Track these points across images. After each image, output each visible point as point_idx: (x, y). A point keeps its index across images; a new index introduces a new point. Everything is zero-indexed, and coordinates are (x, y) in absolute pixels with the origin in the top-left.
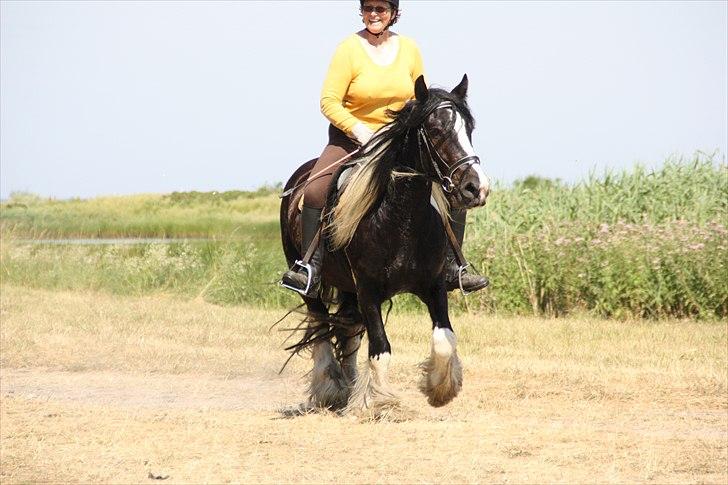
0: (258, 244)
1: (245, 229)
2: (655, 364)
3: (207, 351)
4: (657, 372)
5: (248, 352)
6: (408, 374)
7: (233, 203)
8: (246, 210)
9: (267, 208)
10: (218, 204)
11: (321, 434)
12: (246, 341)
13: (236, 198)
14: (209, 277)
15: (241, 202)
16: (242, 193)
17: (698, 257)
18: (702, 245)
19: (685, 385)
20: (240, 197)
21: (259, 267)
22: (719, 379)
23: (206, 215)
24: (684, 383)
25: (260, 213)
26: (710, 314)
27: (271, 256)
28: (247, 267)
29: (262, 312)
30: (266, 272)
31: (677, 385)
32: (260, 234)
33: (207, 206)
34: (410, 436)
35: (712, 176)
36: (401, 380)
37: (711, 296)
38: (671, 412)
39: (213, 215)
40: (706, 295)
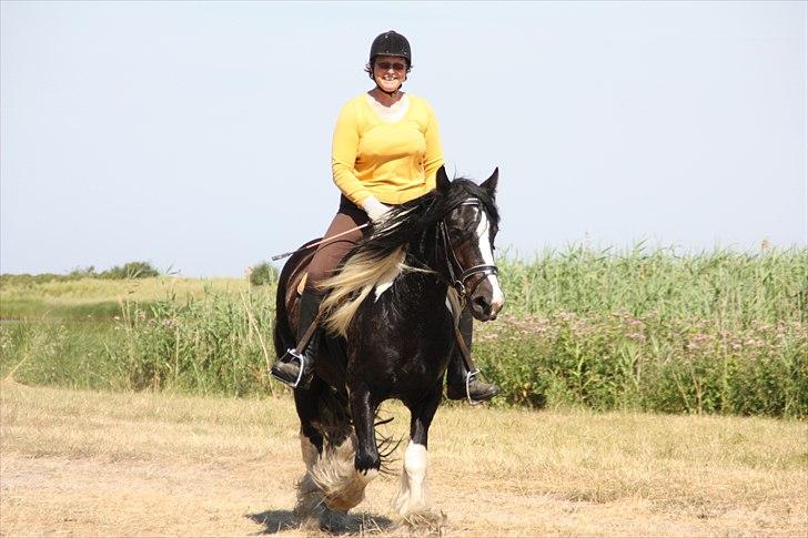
0: (68, 327)
1: (58, 311)
2: (449, 449)
3: (15, 430)
4: (451, 456)
5: (56, 432)
6: (212, 455)
7: (46, 286)
8: (58, 293)
9: (78, 292)
10: (31, 287)
11: (126, 513)
12: (54, 422)
13: (48, 281)
14: (19, 358)
15: (53, 285)
16: (55, 277)
17: (492, 347)
18: (496, 336)
19: (476, 469)
20: (53, 281)
21: (69, 349)
22: (508, 464)
23: (18, 298)
24: (475, 467)
25: (73, 297)
26: (502, 402)
27: (82, 337)
28: (57, 349)
29: (70, 393)
30: (76, 354)
31: (469, 469)
32: (71, 317)
33: (20, 288)
34: (212, 516)
35: (506, 270)
36: (206, 460)
37: (502, 384)
38: (462, 494)
39: (25, 297)
40: (498, 383)
